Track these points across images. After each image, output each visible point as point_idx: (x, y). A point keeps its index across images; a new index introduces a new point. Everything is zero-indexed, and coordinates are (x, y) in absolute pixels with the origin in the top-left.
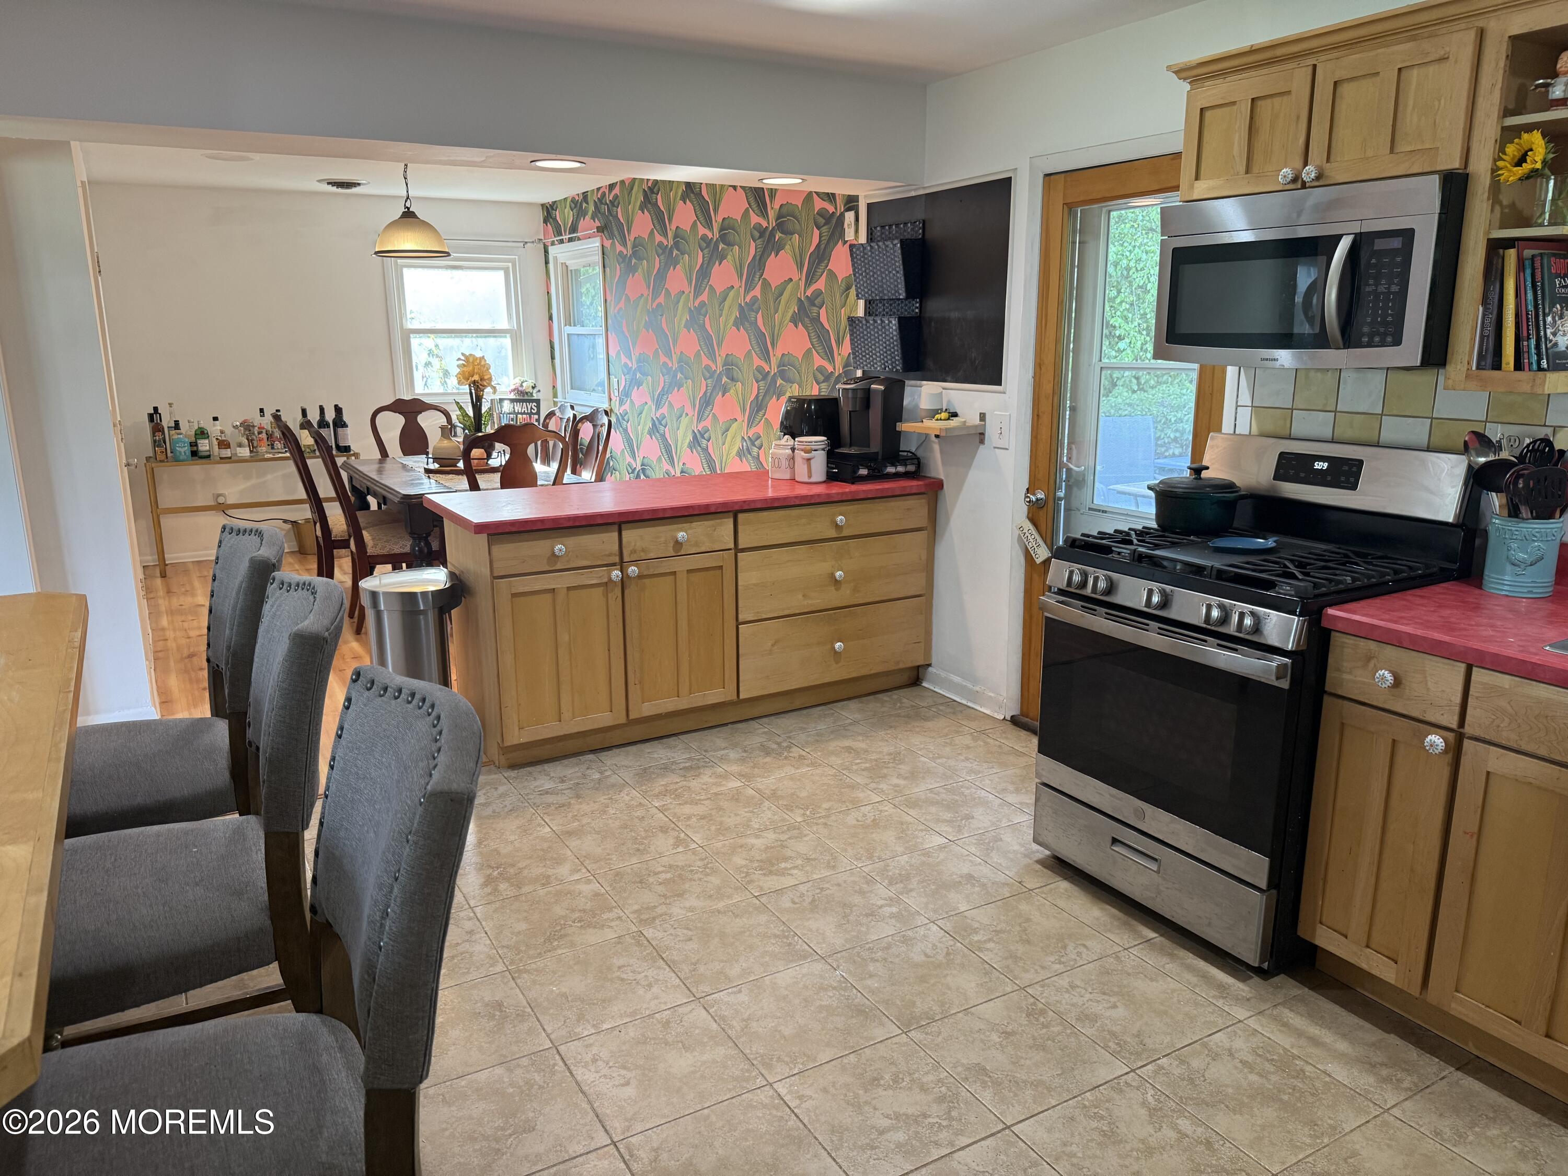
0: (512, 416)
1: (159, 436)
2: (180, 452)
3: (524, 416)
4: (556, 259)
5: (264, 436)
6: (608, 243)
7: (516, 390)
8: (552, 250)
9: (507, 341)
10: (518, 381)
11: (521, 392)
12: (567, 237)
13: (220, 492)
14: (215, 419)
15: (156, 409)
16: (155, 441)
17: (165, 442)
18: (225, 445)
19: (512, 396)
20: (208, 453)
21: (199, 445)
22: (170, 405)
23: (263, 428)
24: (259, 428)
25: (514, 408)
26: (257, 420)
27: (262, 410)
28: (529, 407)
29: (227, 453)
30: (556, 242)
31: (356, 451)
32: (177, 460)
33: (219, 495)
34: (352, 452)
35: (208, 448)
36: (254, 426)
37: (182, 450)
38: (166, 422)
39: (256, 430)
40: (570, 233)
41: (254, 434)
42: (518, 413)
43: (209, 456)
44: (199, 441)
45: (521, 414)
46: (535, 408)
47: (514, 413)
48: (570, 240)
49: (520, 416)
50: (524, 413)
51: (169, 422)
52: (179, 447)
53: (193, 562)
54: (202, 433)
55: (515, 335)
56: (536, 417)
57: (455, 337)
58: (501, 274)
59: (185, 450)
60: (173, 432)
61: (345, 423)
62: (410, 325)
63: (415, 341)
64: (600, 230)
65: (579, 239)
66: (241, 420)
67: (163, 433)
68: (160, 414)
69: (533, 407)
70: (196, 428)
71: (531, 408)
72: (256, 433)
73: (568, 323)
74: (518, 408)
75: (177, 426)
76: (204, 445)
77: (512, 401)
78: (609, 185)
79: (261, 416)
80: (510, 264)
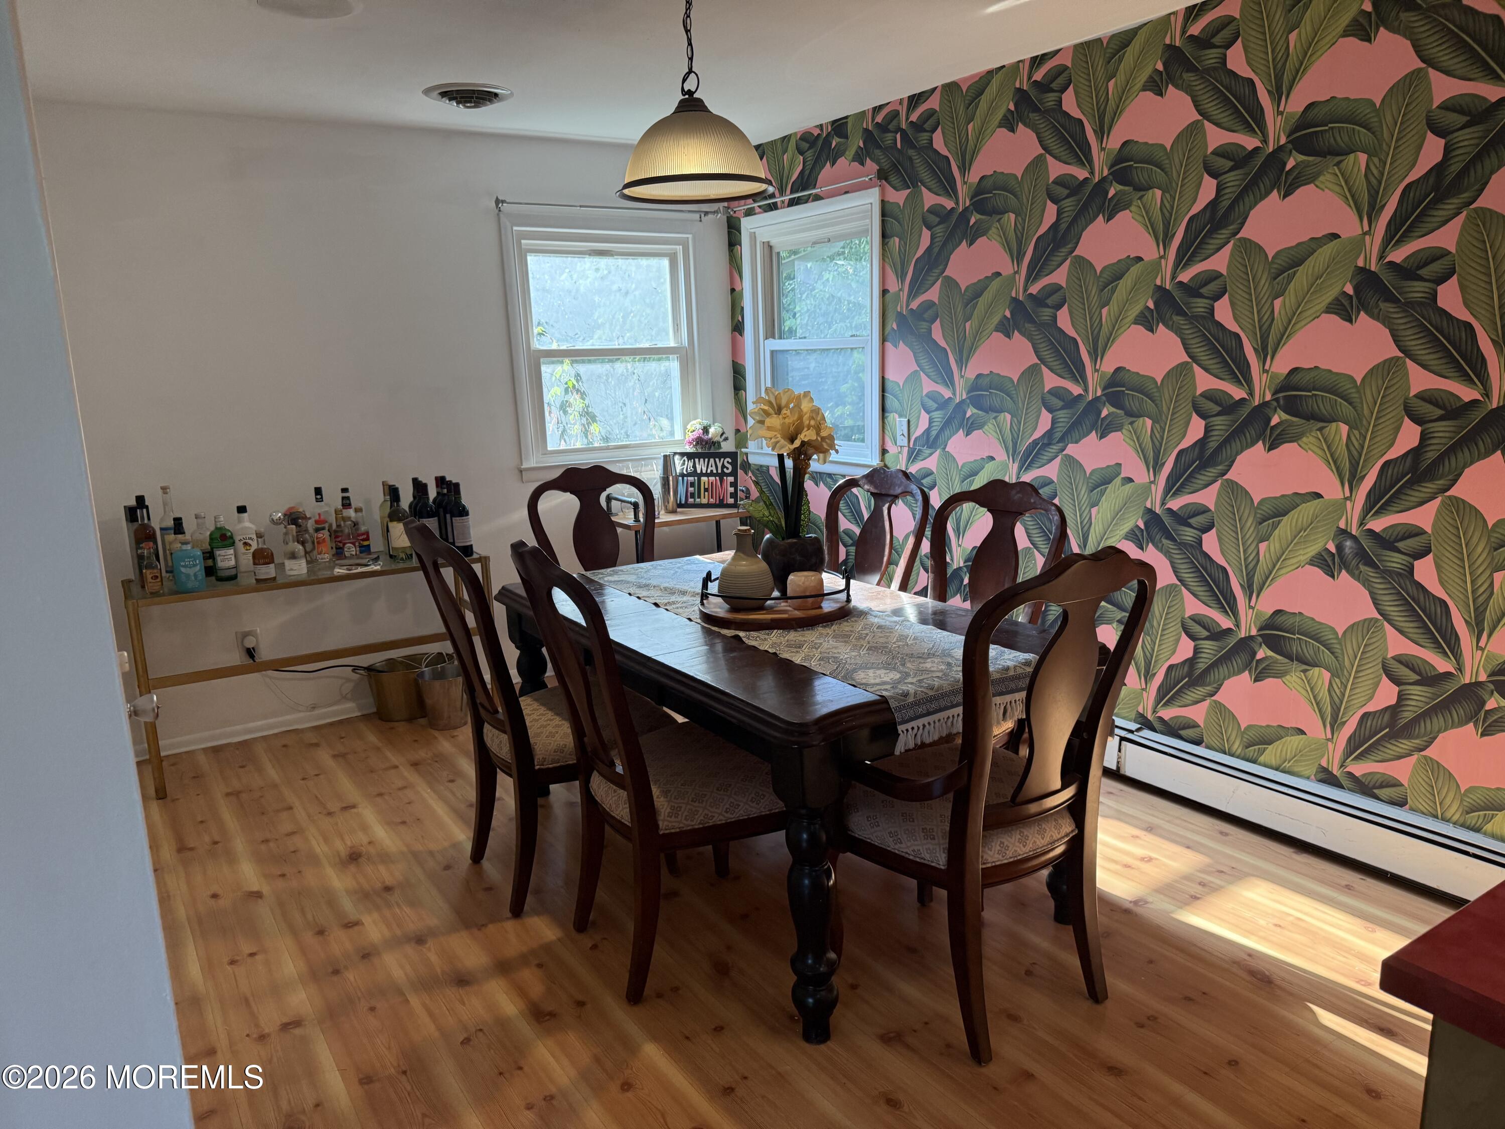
0: (691, 479)
1: (146, 550)
2: (188, 576)
3: (712, 479)
4: (753, 237)
5: (325, 534)
6: (898, 197)
7: (699, 441)
8: (747, 225)
9: (673, 365)
10: (696, 426)
11: (707, 443)
12: (786, 198)
13: (247, 629)
14: (242, 510)
15: (140, 500)
16: (140, 558)
17: (158, 559)
18: (265, 557)
19: (689, 449)
20: (233, 572)
21: (219, 559)
22: (164, 489)
23: (325, 522)
24: (317, 522)
25: (694, 466)
26: (311, 508)
27: (318, 491)
28: (720, 466)
29: (269, 571)
30: (758, 210)
31: (483, 553)
32: (181, 592)
33: (246, 635)
34: (475, 556)
35: (232, 563)
36: (306, 518)
37: (191, 572)
38: (158, 519)
39: (311, 525)
40: (792, 192)
41: (306, 531)
42: (702, 474)
43: (234, 578)
44: (218, 553)
45: (707, 475)
46: (730, 467)
47: (694, 473)
48: (792, 203)
49: (704, 479)
50: (712, 474)
51: (162, 520)
52: (185, 566)
53: (205, 750)
54: (223, 538)
55: (685, 357)
56: (731, 479)
57: (603, 362)
58: (665, 262)
59: (193, 570)
60: (171, 537)
61: (464, 507)
62: (538, 345)
63: (546, 370)
64: (882, 175)
65: (817, 198)
66: (285, 508)
67: (156, 543)
68: (147, 507)
69: (726, 464)
70: (212, 528)
71: (723, 466)
72: (311, 530)
73: (771, 333)
74: (701, 466)
75: (178, 526)
76: (226, 559)
77: (690, 456)
78: (909, 97)
79: (317, 500)
80: (679, 248)
